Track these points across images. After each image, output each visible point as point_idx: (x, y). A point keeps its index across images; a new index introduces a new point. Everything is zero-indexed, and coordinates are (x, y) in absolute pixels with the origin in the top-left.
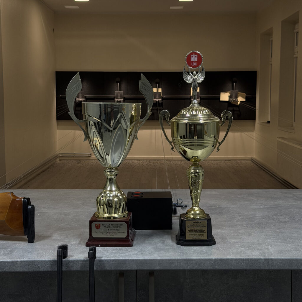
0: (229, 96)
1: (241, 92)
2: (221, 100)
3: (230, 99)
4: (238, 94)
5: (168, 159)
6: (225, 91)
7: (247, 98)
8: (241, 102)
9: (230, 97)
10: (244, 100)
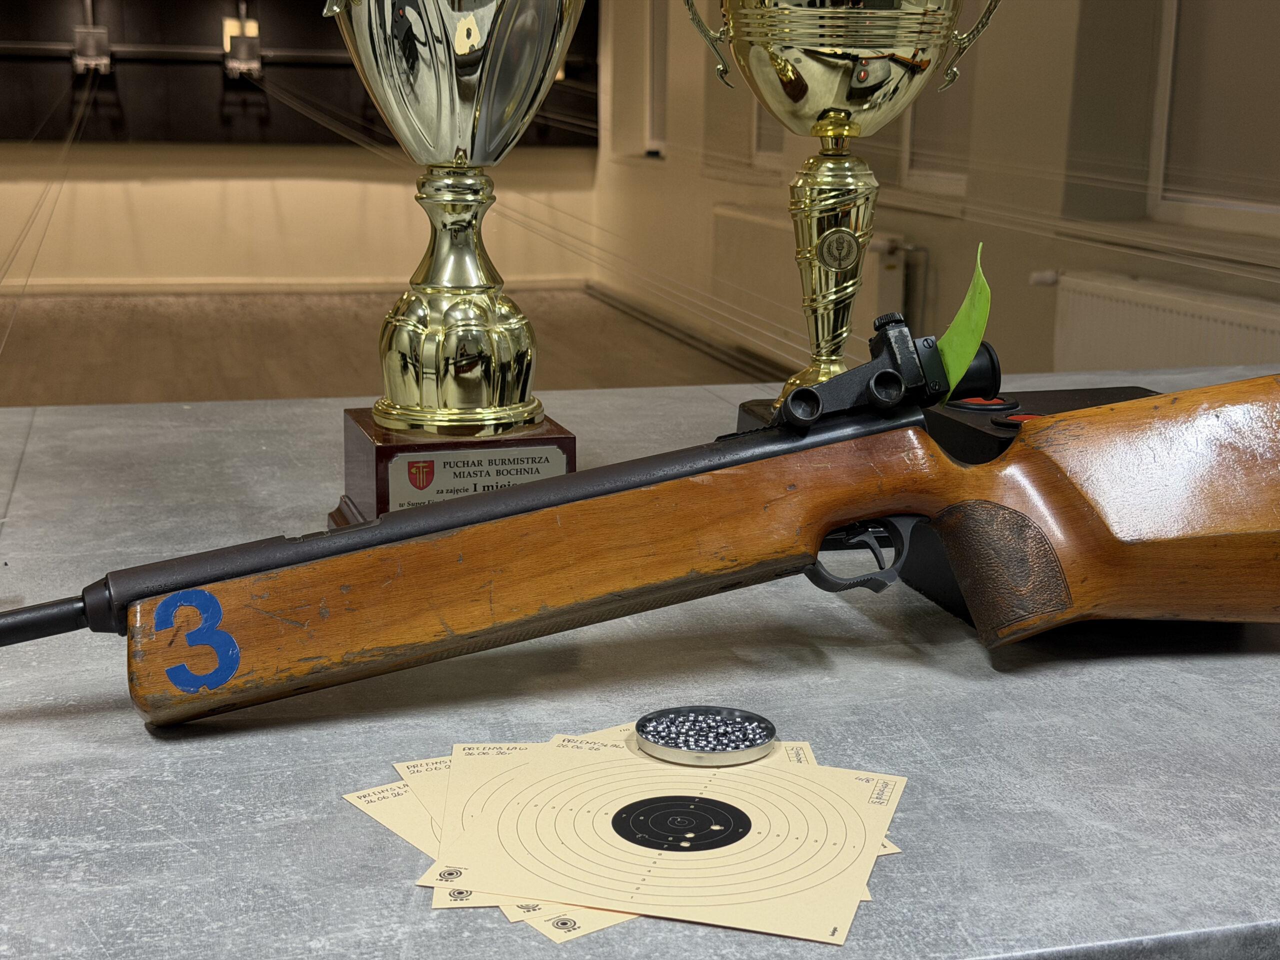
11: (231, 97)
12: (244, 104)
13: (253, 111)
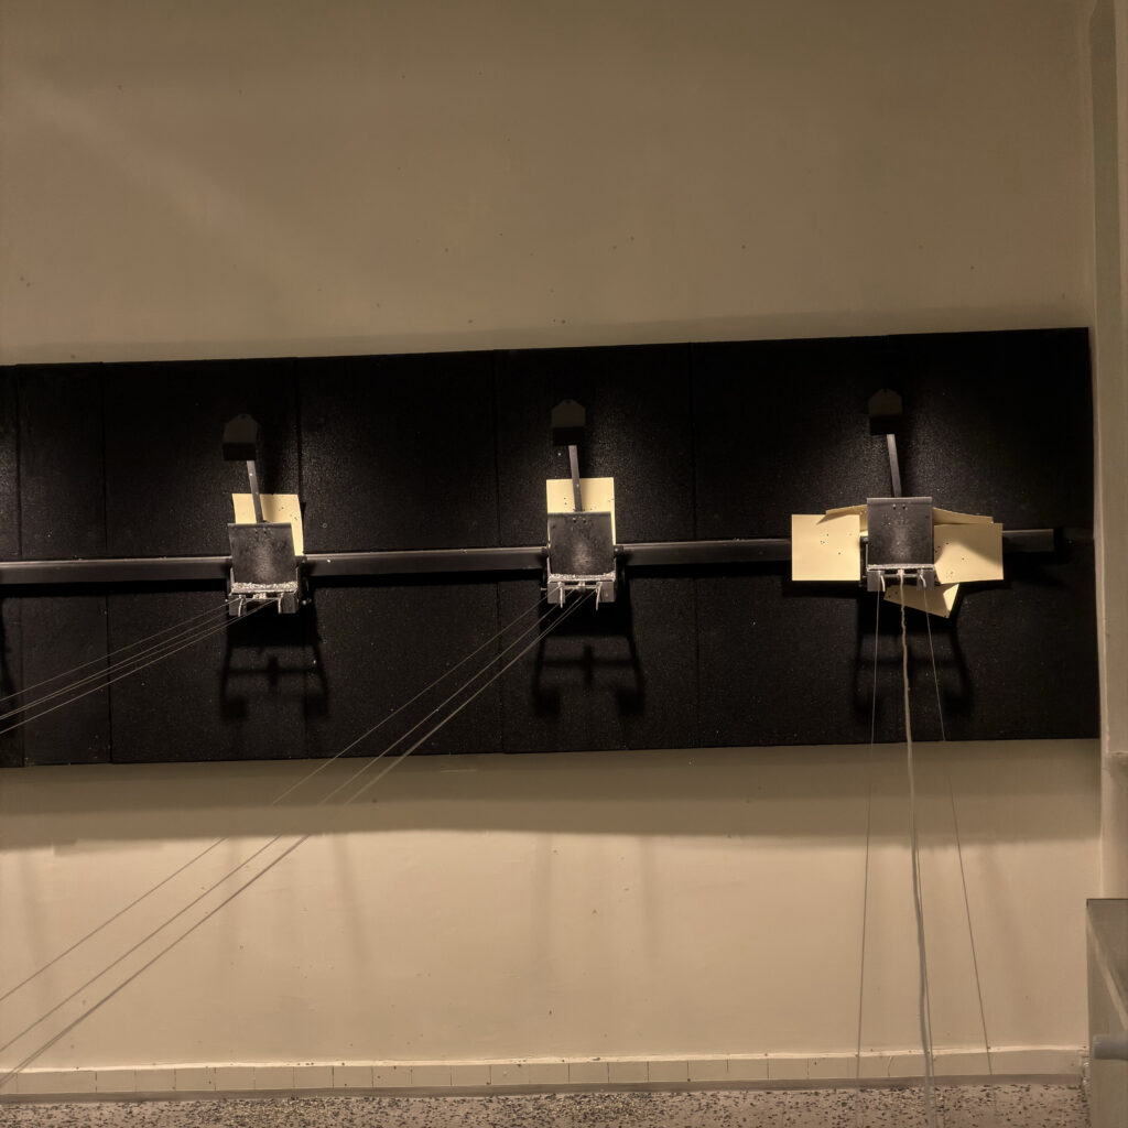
0: (862, 544)
1: (960, 508)
2: (798, 575)
3: (870, 567)
4: (936, 522)
5: (378, 1084)
6: (821, 503)
7: (1011, 556)
8: (966, 589)
9: (872, 550)
10: (995, 573)
11: (245, 657)
12: (273, 671)
13: (291, 685)
